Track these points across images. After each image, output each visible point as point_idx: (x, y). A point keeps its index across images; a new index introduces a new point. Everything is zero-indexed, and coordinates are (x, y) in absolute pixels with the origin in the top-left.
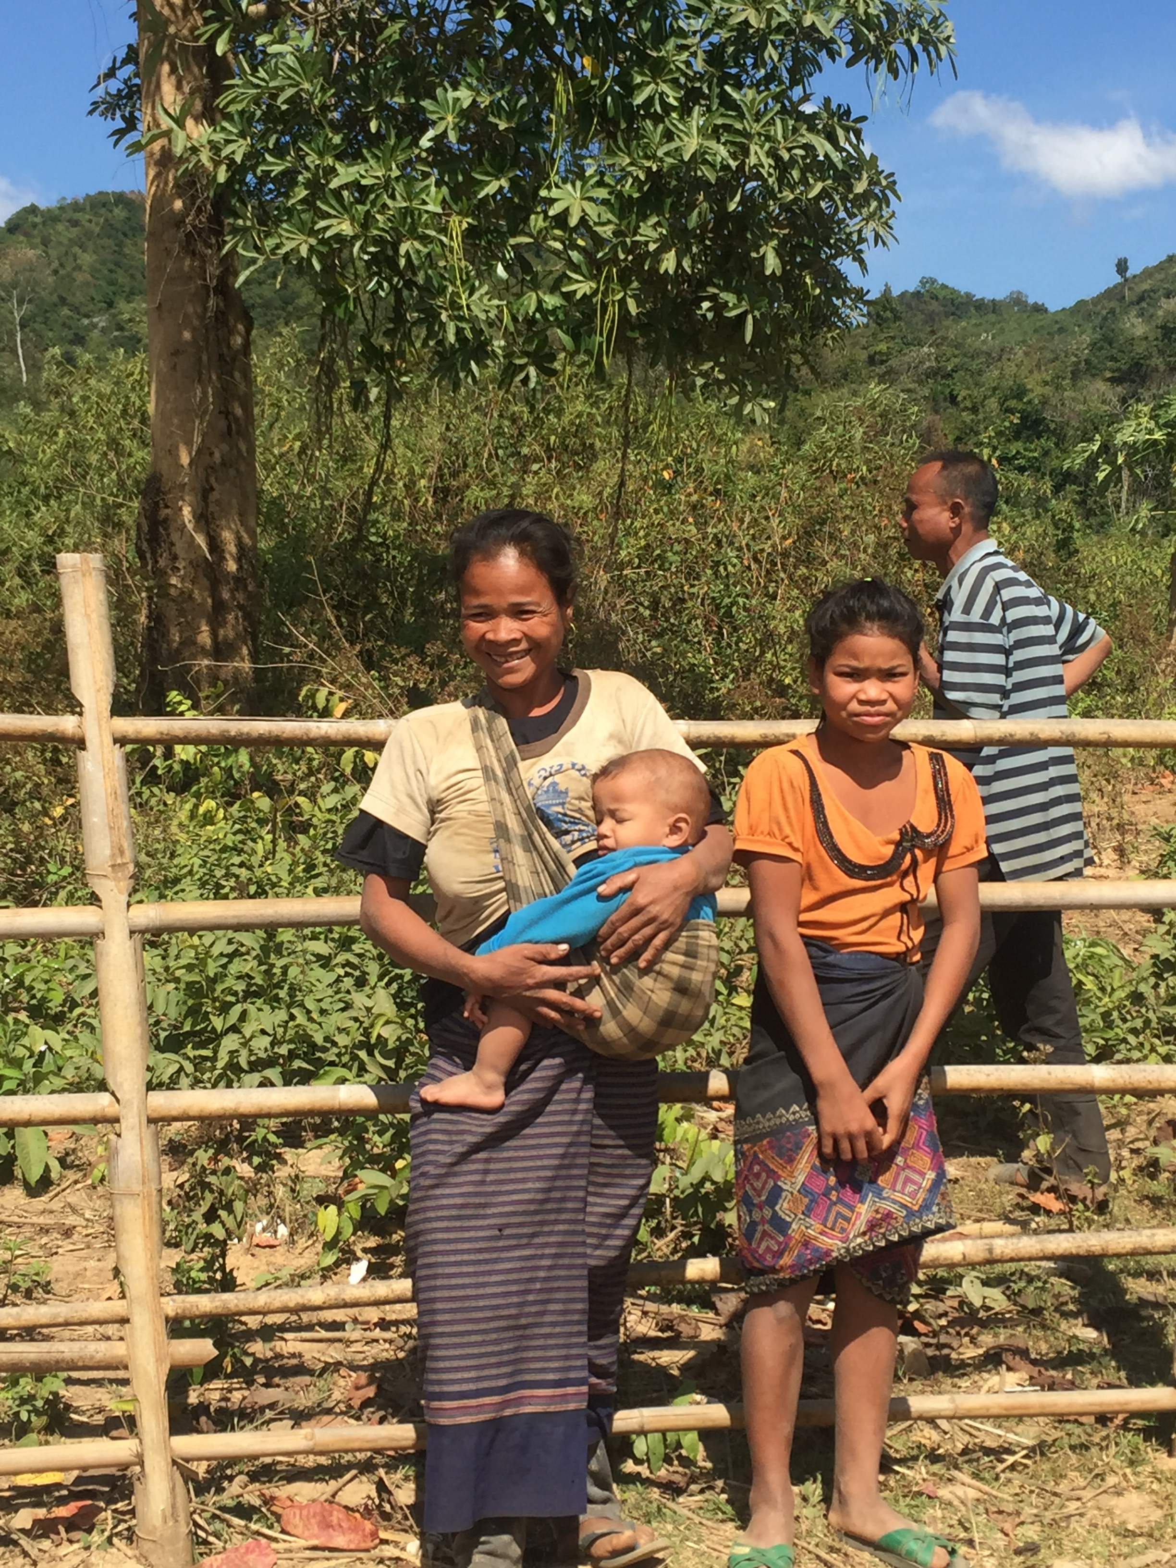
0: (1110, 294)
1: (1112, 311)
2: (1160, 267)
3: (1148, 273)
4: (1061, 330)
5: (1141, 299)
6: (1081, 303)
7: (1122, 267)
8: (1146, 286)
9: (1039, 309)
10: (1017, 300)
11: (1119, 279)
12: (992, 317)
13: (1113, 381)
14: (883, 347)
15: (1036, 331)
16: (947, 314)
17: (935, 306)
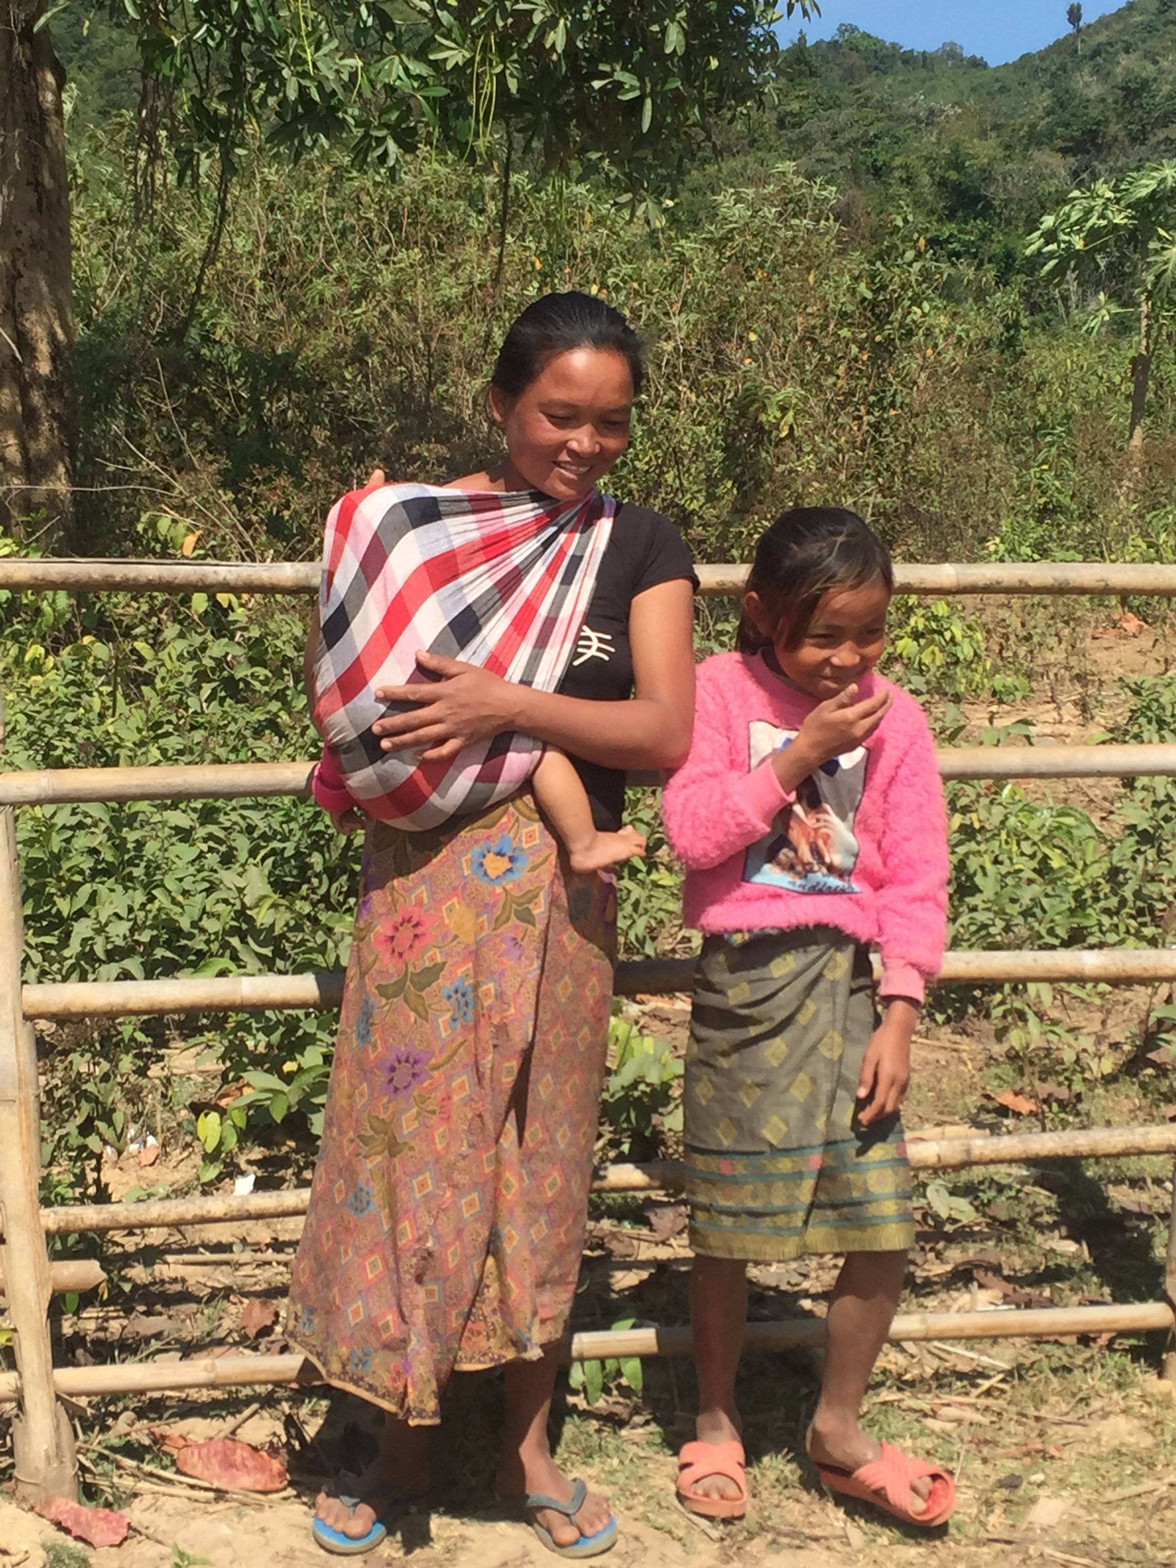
0: (1059, 47)
1: (1063, 68)
2: (1119, 15)
3: (1104, 23)
4: (1003, 90)
5: (1096, 53)
6: (1025, 57)
7: (1074, 15)
8: (1102, 38)
9: (977, 64)
10: (951, 54)
11: (1070, 29)
12: (923, 73)
13: (1064, 151)
14: (795, 106)
15: (973, 90)
16: (869, 69)
17: (854, 59)
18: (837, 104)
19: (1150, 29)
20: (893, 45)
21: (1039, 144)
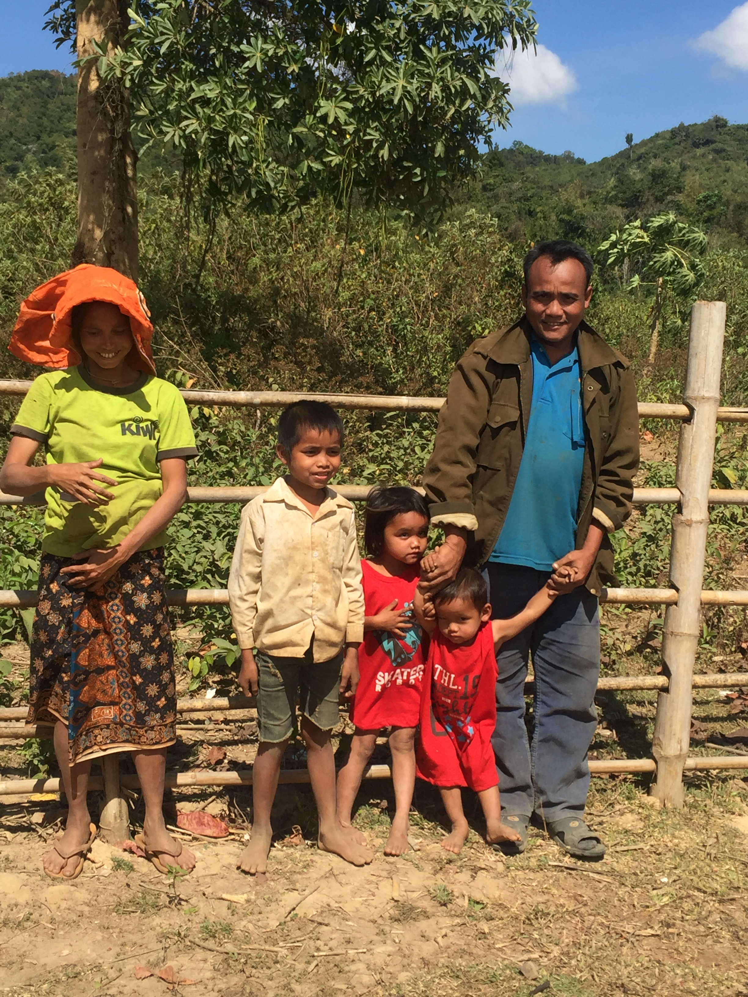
0: (621, 155)
1: (623, 165)
2: (651, 140)
3: (644, 143)
4: (593, 175)
5: (640, 158)
6: (605, 159)
7: (629, 139)
8: (643, 150)
9: (581, 162)
10: (568, 157)
11: (627, 146)
12: (554, 166)
13: (622, 206)
14: (491, 181)
15: (578, 175)
16: (528, 164)
17: (521, 158)
18: (512, 181)
19: (666, 147)
20: (541, 152)
21: (611, 202)
